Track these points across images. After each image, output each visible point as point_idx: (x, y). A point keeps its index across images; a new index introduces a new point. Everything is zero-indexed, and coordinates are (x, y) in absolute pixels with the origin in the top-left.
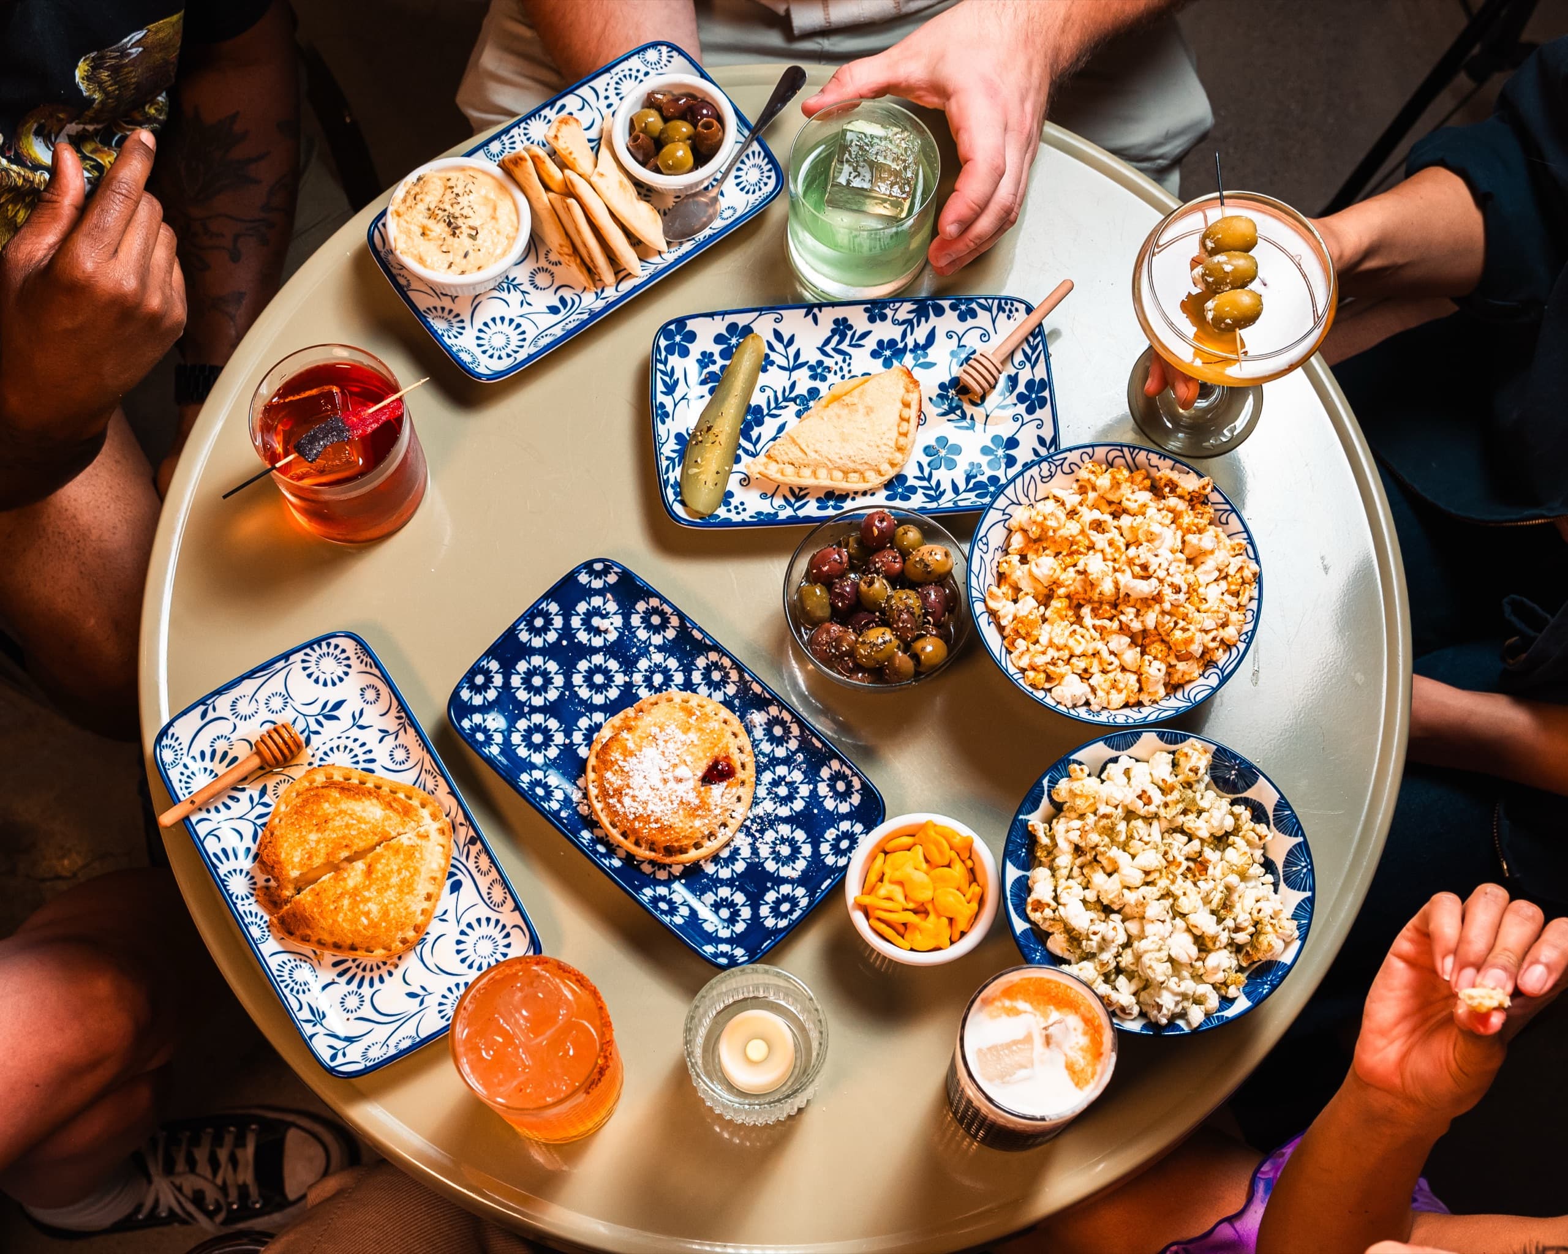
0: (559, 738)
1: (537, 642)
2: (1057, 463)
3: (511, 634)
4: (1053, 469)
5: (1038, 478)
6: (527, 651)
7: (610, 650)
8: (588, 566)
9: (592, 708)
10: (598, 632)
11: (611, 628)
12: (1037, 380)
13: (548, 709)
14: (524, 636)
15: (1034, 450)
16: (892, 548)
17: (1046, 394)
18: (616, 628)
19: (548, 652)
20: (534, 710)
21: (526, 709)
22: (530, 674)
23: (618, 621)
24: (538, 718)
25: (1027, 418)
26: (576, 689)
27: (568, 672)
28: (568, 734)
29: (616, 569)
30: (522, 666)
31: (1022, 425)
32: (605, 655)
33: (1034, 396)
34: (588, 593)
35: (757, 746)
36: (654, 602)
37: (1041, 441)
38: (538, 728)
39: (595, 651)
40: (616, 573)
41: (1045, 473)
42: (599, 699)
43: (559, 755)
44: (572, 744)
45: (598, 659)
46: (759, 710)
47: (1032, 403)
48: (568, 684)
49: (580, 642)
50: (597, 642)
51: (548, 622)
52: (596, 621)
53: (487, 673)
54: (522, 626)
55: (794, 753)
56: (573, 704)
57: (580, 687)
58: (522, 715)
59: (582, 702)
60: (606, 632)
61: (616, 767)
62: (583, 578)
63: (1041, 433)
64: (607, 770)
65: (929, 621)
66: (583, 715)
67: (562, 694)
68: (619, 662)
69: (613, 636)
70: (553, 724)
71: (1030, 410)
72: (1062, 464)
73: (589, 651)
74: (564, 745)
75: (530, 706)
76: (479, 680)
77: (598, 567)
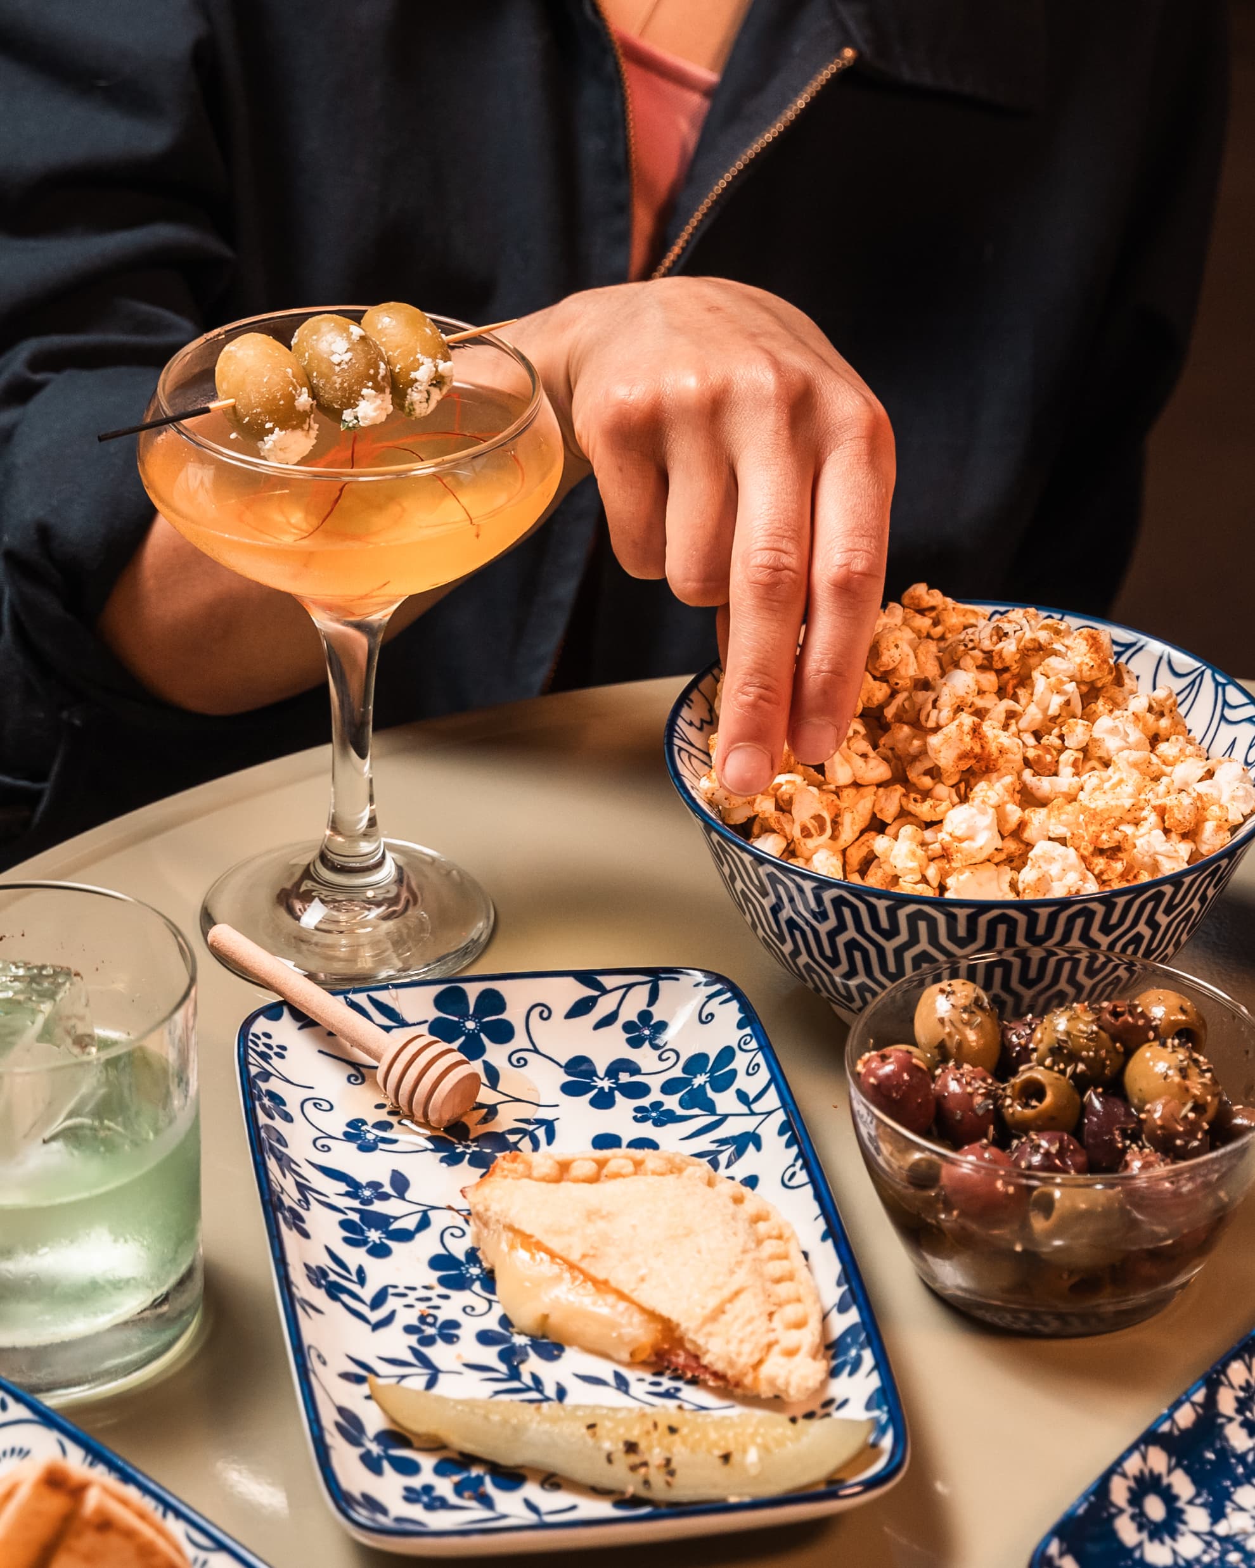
12: (433, 1014)
15: (599, 1026)
17: (473, 991)
25: (520, 1040)
31: (536, 1051)
33: (470, 1025)
36: (1119, 1491)
37: (581, 1008)
47: (485, 1028)
63: (561, 1006)
71: (503, 1034)
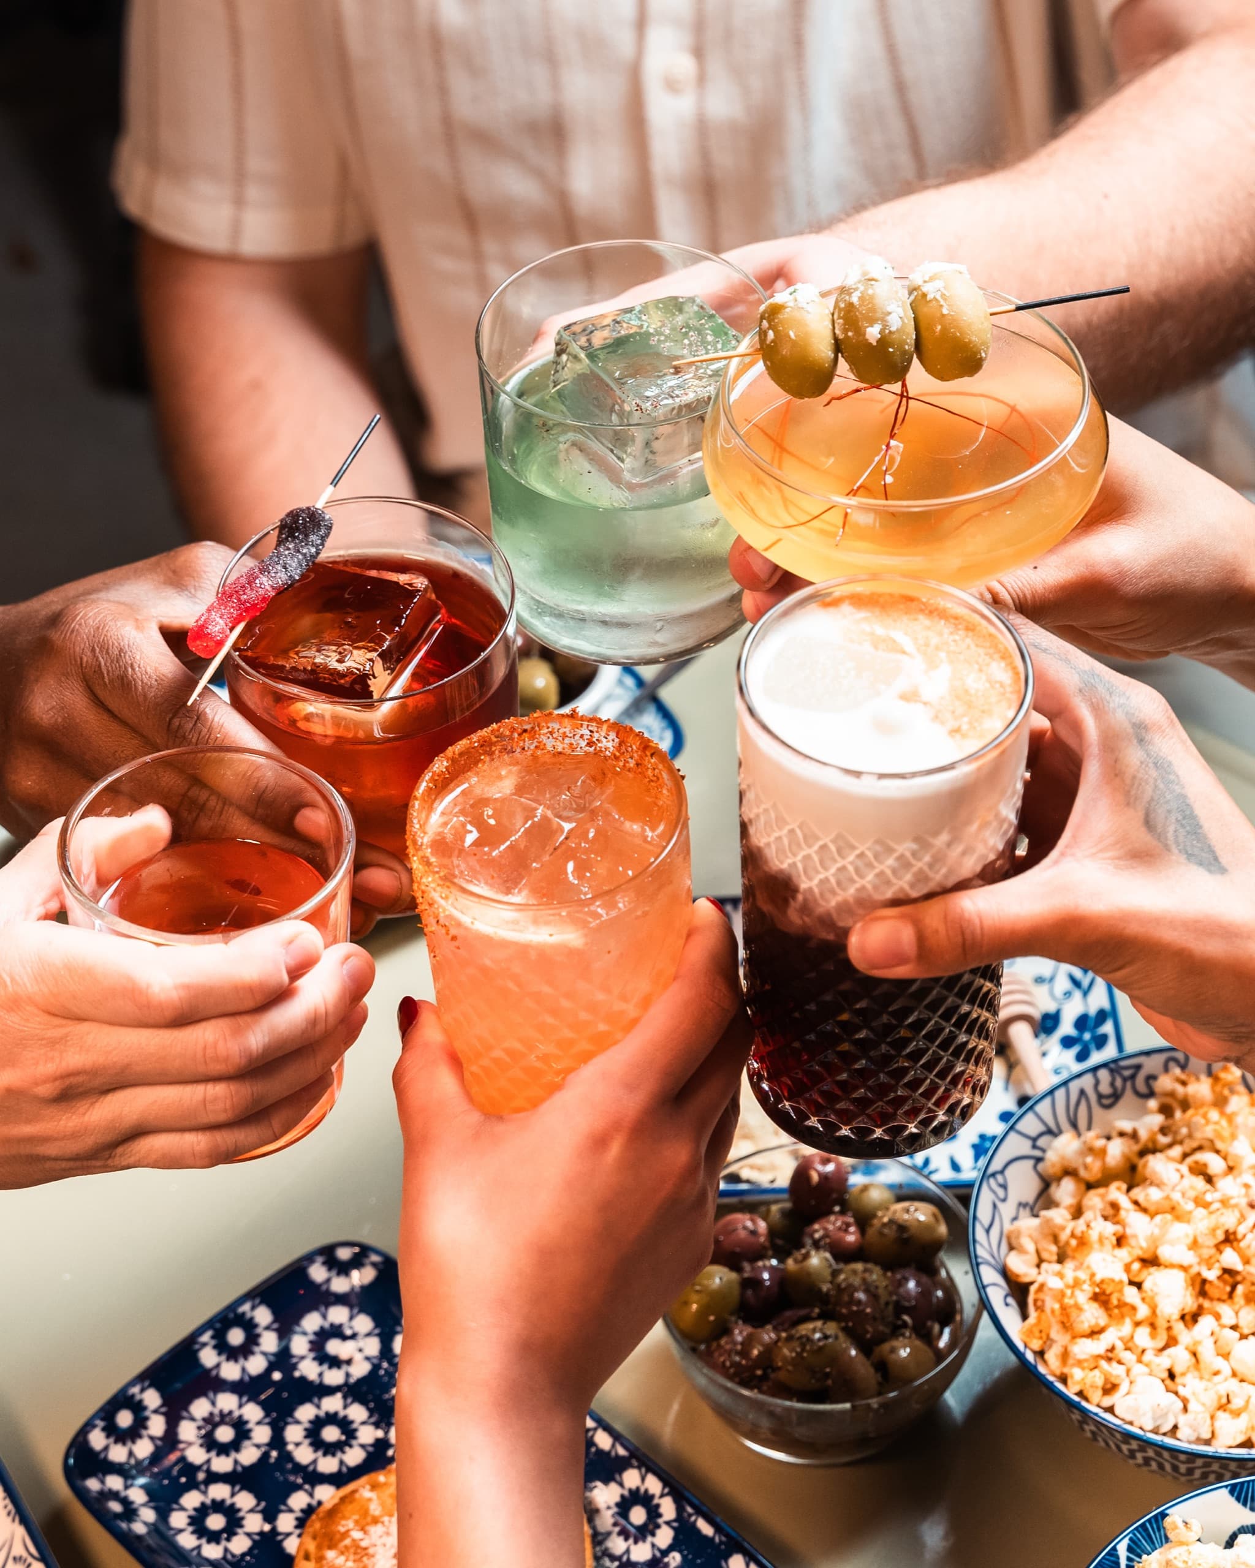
0: (254, 1523)
1: (231, 1371)
2: (1127, 1073)
3: (186, 1350)
4: (1119, 1083)
5: (1093, 1098)
6: (212, 1384)
7: (354, 1391)
8: (327, 1253)
9: (314, 1478)
10: (335, 1362)
11: (358, 1357)
13: (238, 1478)
14: (208, 1357)
16: (843, 1212)
18: (368, 1359)
19: (246, 1388)
20: (214, 1478)
21: (201, 1476)
22: (211, 1422)
23: (373, 1347)
24: (219, 1491)
26: (290, 1447)
27: (278, 1423)
28: (270, 1516)
29: (375, 1258)
30: (200, 1408)
32: (345, 1397)
34: (323, 1298)
35: (600, 1543)
38: (218, 1506)
39: (330, 1391)
40: (374, 1265)
41: (1105, 1088)
42: (328, 1465)
43: (251, 1549)
44: (274, 1531)
45: (332, 1404)
46: (606, 1481)
48: (278, 1441)
49: (303, 1379)
50: (334, 1377)
51: (252, 1339)
52: (334, 1347)
53: (138, 1408)
54: (206, 1337)
55: (665, 1553)
56: (284, 1471)
57: (297, 1445)
58: (192, 1485)
59: (299, 1468)
60: (349, 1362)
61: (347, 1542)
62: (318, 1272)
64: (330, 1548)
65: (905, 1322)
66: (298, 1488)
67: (265, 1456)
68: (369, 1409)
69: (360, 1369)
70: (245, 1500)
72: (1133, 1077)
73: (318, 1391)
74: (261, 1533)
75: (209, 1472)
76: (124, 1419)
77: (344, 1254)
